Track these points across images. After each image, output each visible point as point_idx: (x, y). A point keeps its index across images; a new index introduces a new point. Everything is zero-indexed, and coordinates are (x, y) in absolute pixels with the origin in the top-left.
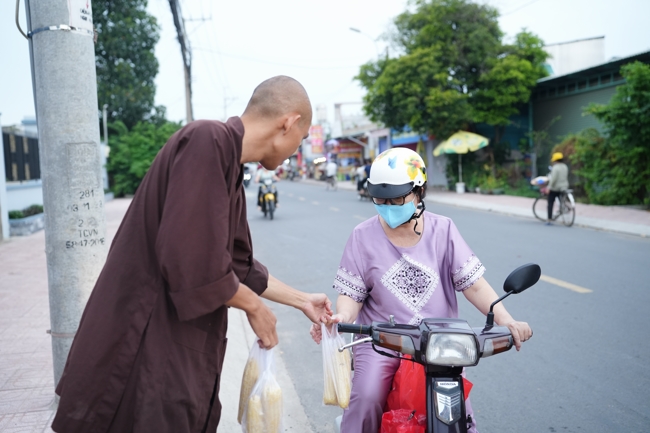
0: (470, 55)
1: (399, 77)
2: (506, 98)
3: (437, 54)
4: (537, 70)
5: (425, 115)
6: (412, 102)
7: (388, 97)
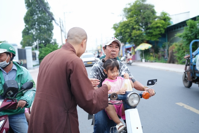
0: (145, 20)
1: (123, 27)
2: (157, 32)
3: (135, 20)
4: (167, 23)
5: (132, 39)
6: (127, 35)
7: (121, 33)
